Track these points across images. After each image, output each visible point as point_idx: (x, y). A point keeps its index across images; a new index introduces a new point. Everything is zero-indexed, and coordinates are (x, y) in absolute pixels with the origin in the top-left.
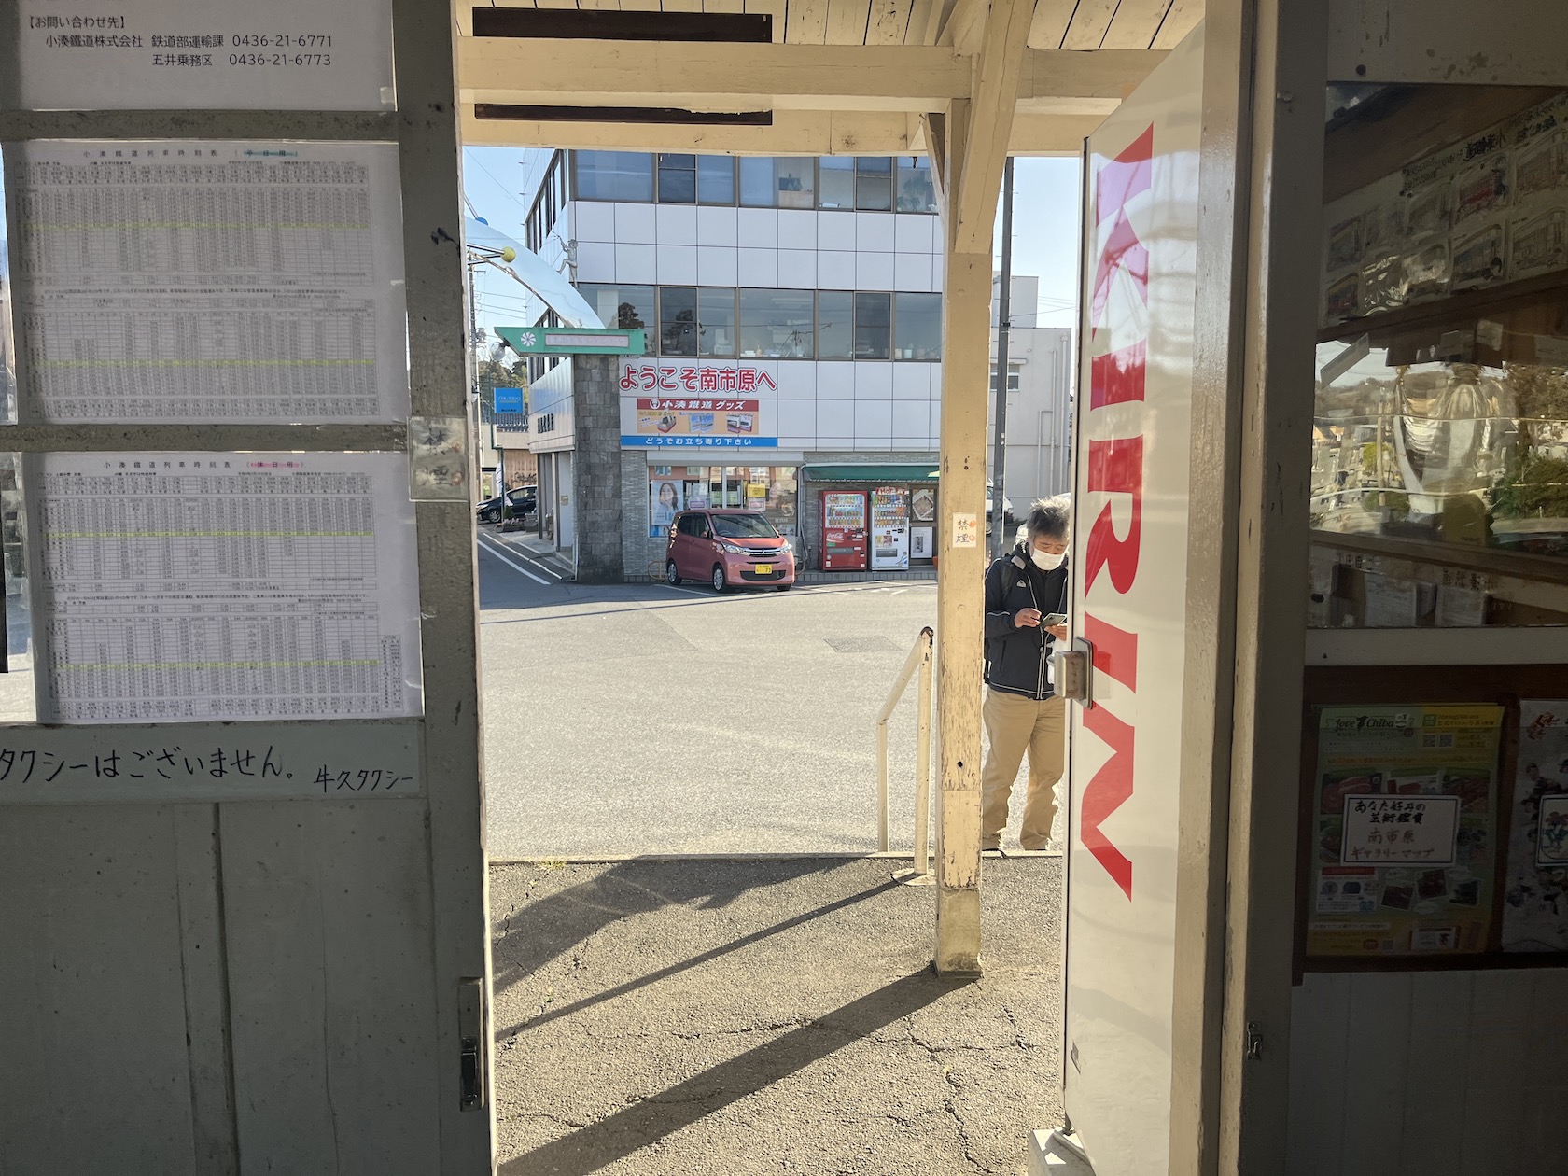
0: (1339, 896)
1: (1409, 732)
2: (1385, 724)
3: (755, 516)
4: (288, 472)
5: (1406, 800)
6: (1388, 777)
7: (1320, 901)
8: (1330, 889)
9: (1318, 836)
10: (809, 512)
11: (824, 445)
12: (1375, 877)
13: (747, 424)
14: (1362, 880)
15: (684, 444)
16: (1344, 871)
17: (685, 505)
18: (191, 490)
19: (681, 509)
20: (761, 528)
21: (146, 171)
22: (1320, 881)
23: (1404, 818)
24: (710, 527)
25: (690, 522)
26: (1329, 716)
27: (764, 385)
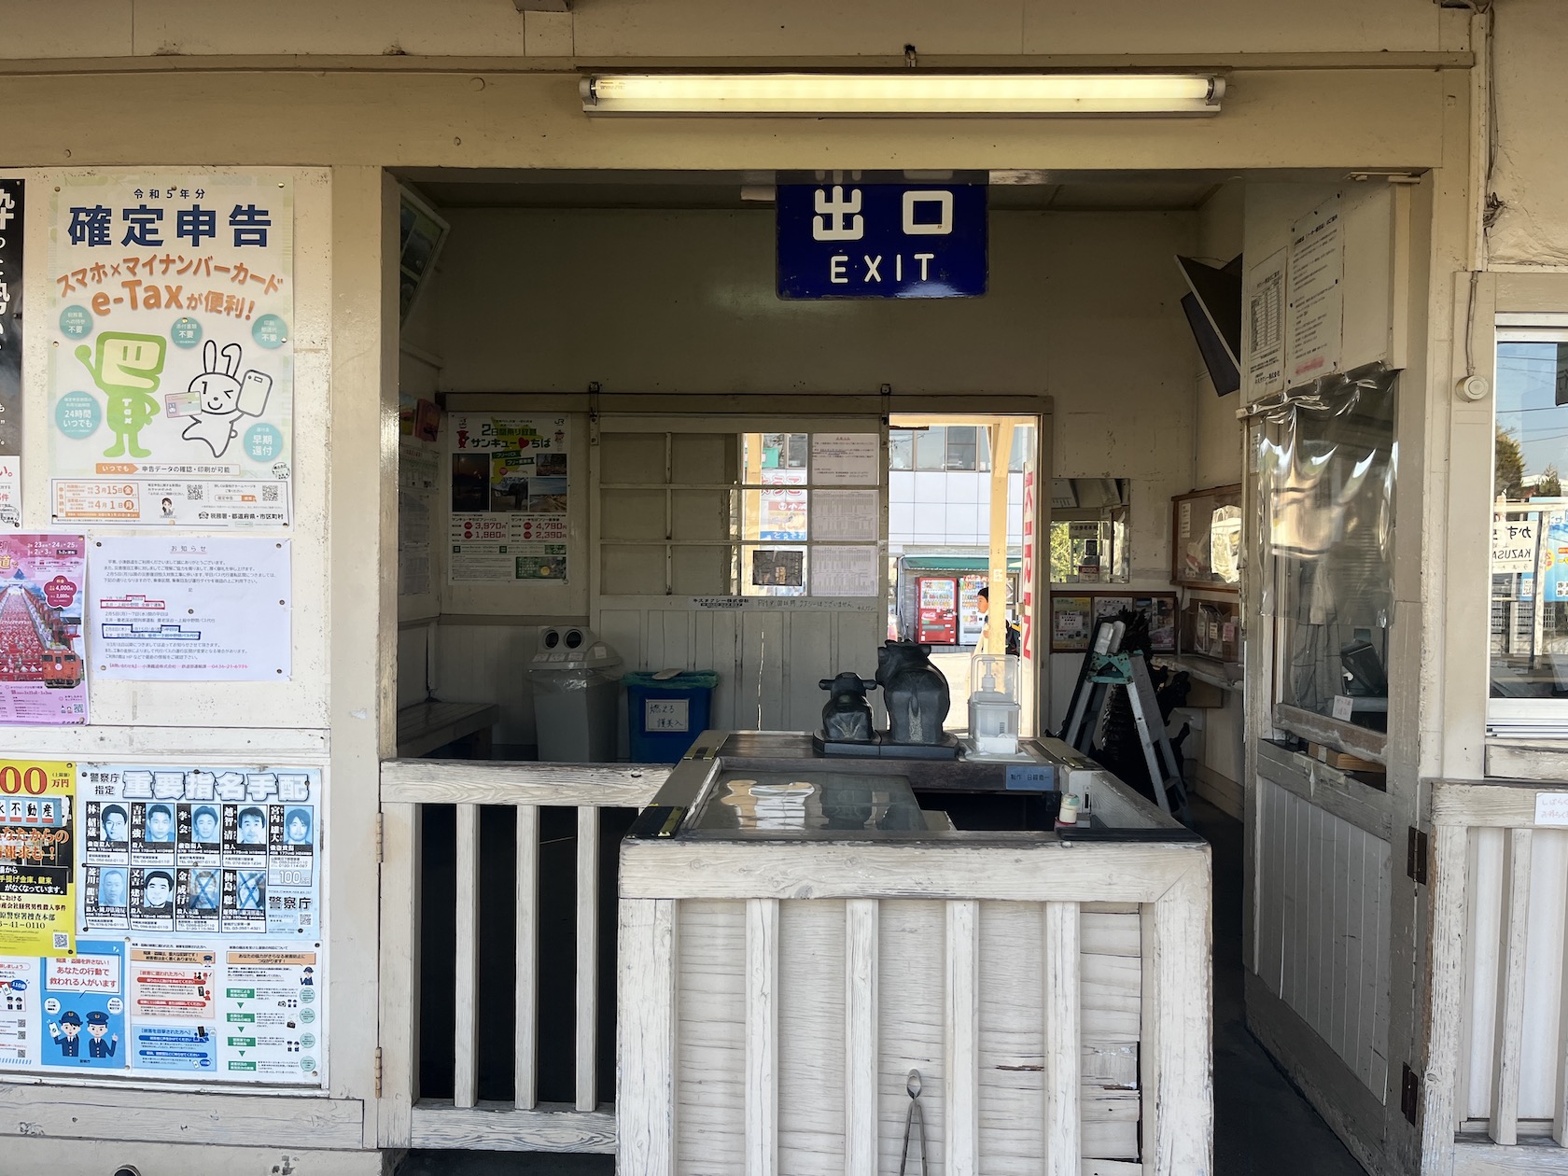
0: (1059, 637)
1: (1072, 603)
2: (1067, 601)
5: (1071, 616)
6: (1067, 611)
7: (1055, 637)
8: (1057, 635)
9: (1054, 624)
10: (908, 595)
11: (920, 540)
12: (1065, 632)
14: (1063, 633)
16: (1060, 631)
22: (1055, 633)
23: (1071, 620)
26: (1055, 599)
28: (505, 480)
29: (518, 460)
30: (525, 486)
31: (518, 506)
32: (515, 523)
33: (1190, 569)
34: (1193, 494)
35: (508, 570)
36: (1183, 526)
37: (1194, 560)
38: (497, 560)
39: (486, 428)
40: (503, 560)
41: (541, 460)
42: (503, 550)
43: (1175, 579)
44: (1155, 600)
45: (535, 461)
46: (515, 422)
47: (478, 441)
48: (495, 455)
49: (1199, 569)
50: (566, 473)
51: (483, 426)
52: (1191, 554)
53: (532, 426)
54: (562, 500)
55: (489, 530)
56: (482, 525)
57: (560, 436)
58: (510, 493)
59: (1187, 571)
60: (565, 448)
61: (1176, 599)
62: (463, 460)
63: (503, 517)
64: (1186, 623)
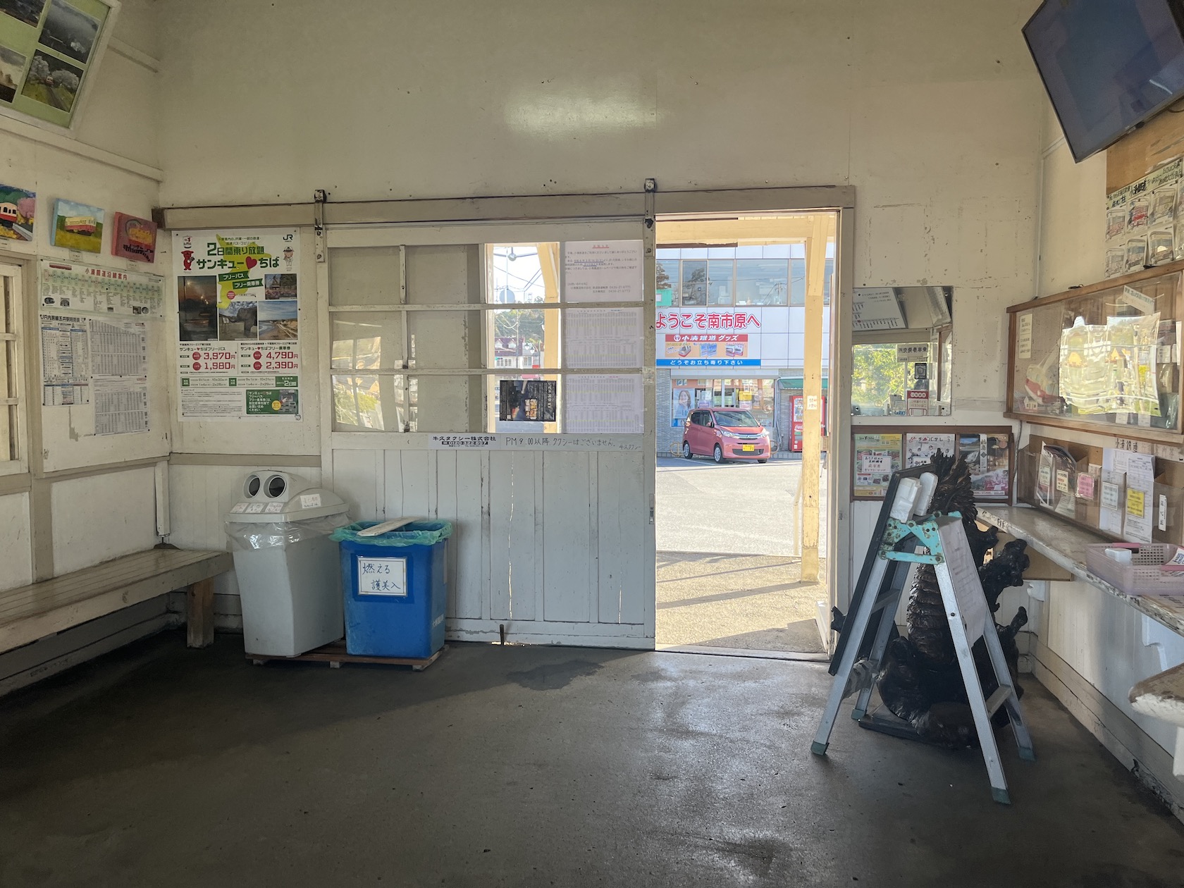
0: (862, 481)
1: (878, 440)
2: (872, 439)
3: (744, 412)
4: (616, 378)
5: (878, 457)
6: (873, 452)
7: (857, 482)
8: (860, 479)
9: (856, 466)
10: (783, 411)
11: (794, 364)
12: (871, 476)
13: (740, 350)
14: (868, 477)
15: (696, 365)
16: (863, 474)
17: (696, 405)
18: (596, 382)
19: (693, 408)
20: (747, 420)
21: (590, 315)
22: (857, 477)
23: (877, 462)
24: (712, 420)
25: (699, 417)
26: (857, 436)
27: (752, 323)
28: (232, 305)
29: (246, 282)
30: (254, 312)
31: (247, 333)
32: (244, 353)
33: (1031, 399)
34: (1035, 303)
35: (238, 404)
36: (1021, 343)
37: (1035, 387)
38: (226, 394)
39: (212, 247)
40: (233, 393)
41: (270, 282)
42: (233, 382)
43: (1009, 412)
44: (984, 437)
45: (263, 282)
46: (241, 239)
47: (204, 262)
48: (222, 277)
49: (1043, 399)
50: (296, 296)
51: (209, 244)
52: (1033, 379)
53: (259, 243)
54: (292, 325)
55: (218, 361)
56: (211, 356)
57: (288, 254)
58: (239, 319)
59: (1026, 401)
60: (294, 268)
61: (1011, 436)
62: (189, 283)
63: (232, 346)
64: (1025, 467)
